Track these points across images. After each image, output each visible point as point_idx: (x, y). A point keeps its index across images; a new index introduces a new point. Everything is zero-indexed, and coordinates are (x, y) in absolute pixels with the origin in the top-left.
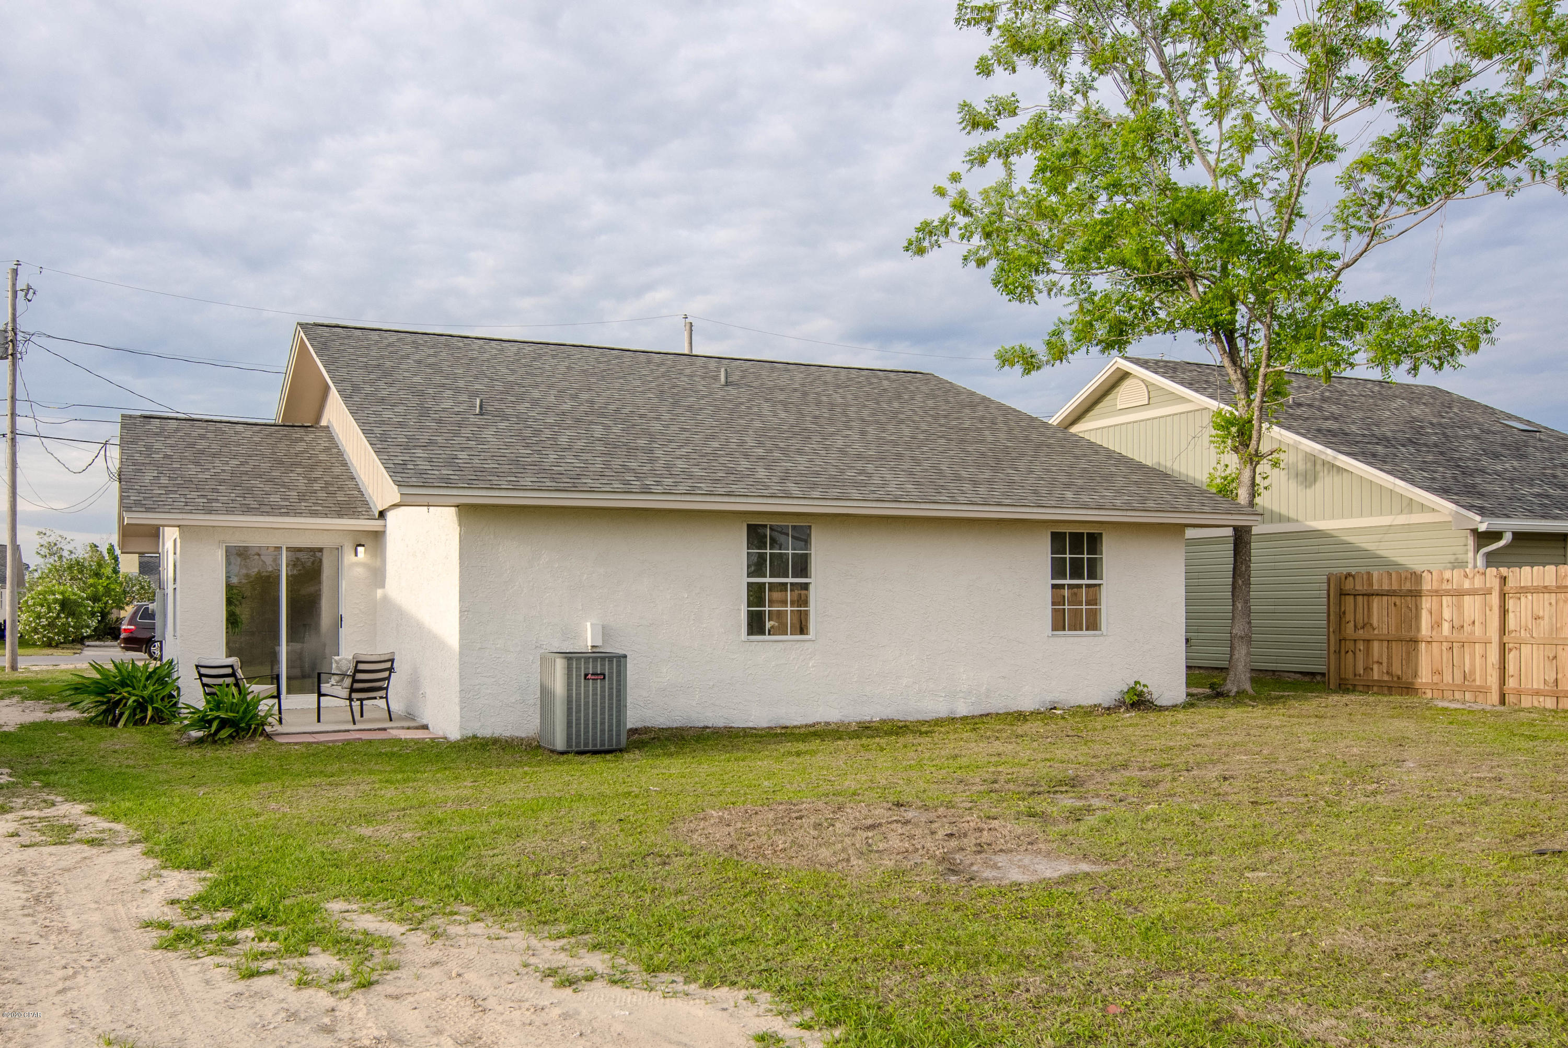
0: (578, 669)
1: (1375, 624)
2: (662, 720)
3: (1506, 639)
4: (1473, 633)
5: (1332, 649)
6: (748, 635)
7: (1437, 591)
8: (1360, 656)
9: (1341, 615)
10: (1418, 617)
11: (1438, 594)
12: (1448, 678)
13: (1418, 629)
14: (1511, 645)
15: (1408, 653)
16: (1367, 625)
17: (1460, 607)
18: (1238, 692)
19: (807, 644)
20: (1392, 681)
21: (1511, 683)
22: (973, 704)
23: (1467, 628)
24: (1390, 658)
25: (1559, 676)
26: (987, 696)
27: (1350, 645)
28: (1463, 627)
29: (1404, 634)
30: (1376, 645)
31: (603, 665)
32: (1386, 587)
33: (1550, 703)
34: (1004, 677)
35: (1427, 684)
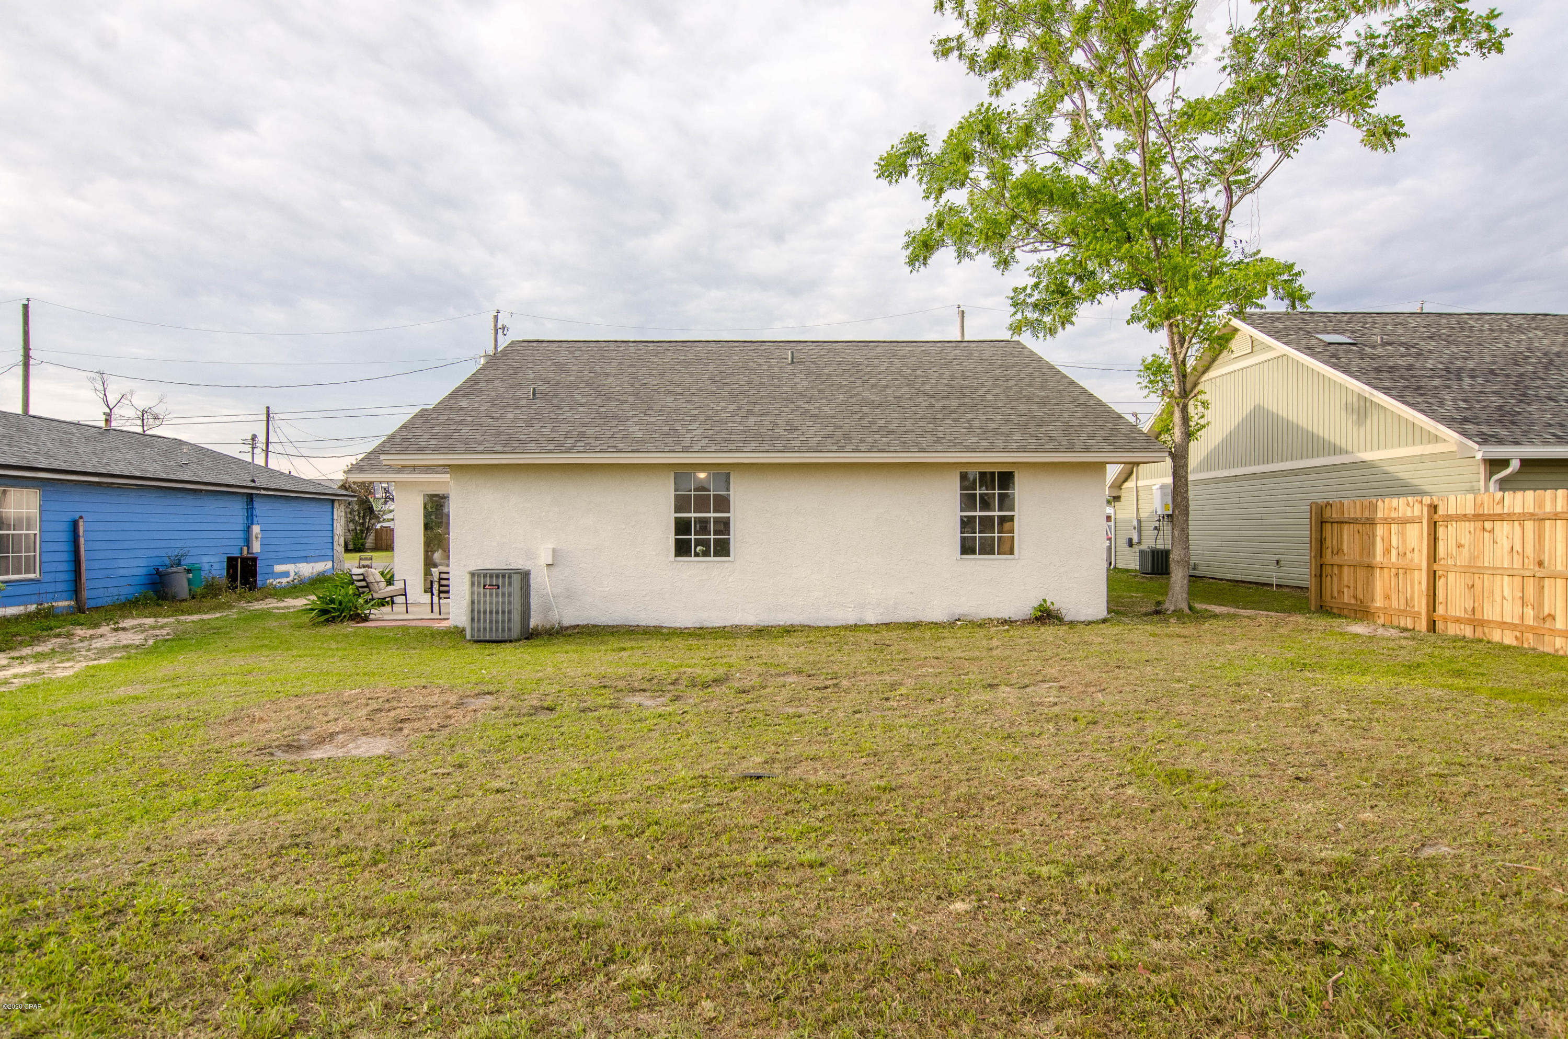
0: (479, 582)
1: (1345, 551)
2: (604, 619)
3: (1435, 567)
4: (1412, 560)
5: (1313, 573)
6: (676, 556)
7: (1386, 519)
8: (1335, 579)
9: (1321, 541)
10: (1374, 543)
11: (1387, 521)
12: (1395, 604)
13: (1374, 556)
14: (1441, 573)
15: (1368, 578)
16: (1339, 551)
17: (1404, 535)
18: (1175, 611)
19: (726, 565)
20: (1356, 605)
21: (1440, 610)
22: (881, 614)
23: (1409, 555)
24: (1355, 582)
25: (1476, 605)
26: (895, 609)
27: (1329, 569)
28: (1405, 554)
29: (1366, 561)
30: (1346, 569)
31: (497, 579)
32: (1352, 516)
33: (1468, 632)
34: (912, 593)
35: (1379, 608)
